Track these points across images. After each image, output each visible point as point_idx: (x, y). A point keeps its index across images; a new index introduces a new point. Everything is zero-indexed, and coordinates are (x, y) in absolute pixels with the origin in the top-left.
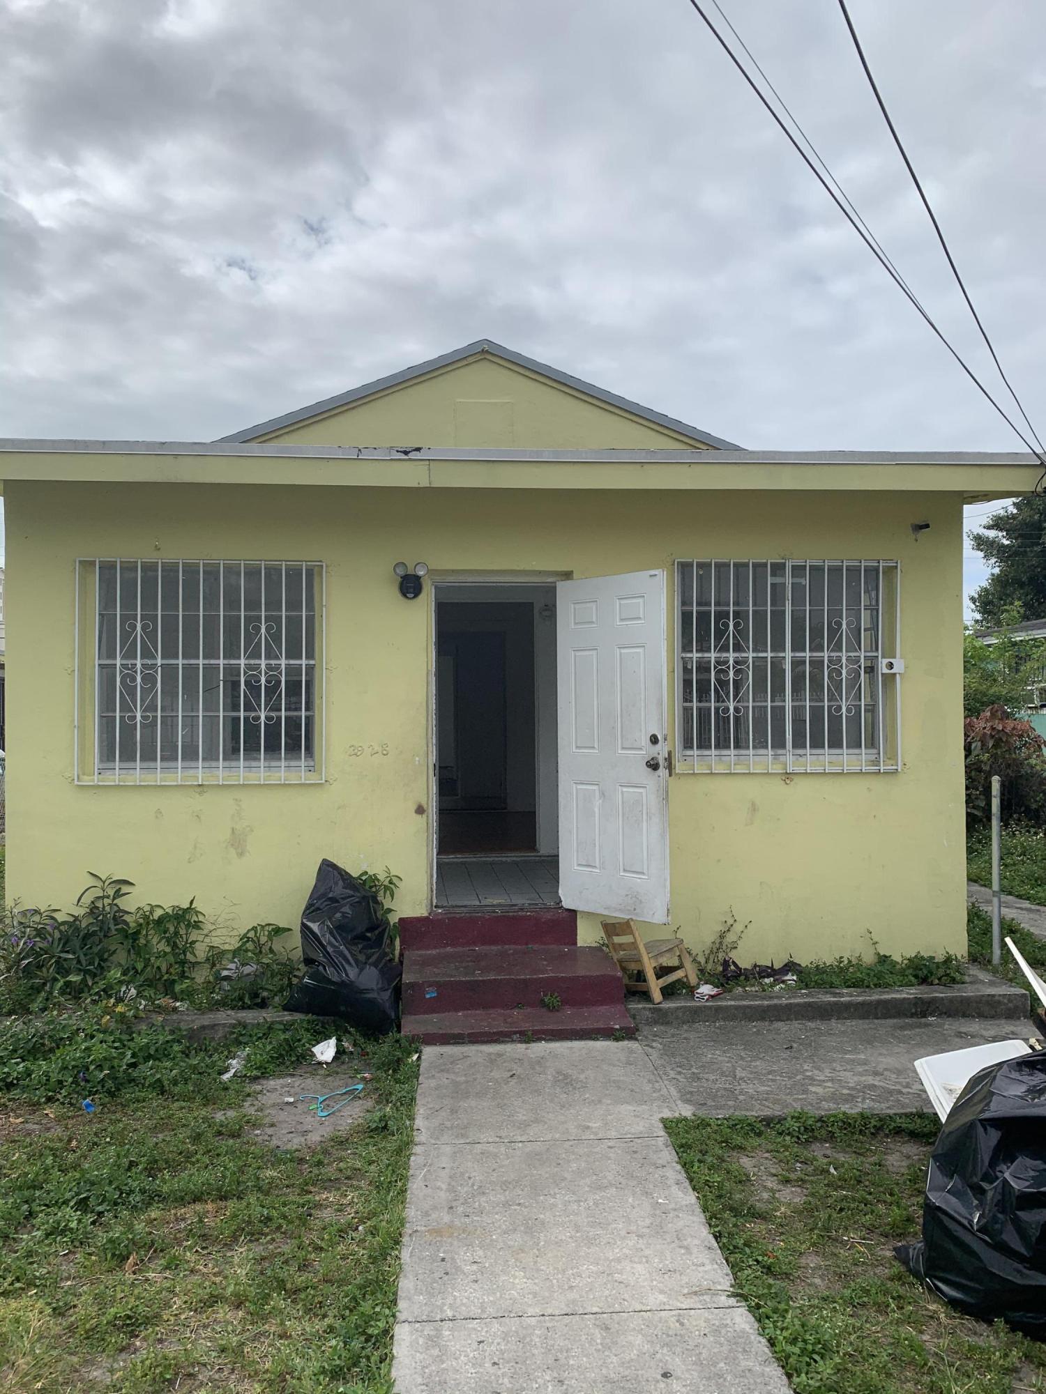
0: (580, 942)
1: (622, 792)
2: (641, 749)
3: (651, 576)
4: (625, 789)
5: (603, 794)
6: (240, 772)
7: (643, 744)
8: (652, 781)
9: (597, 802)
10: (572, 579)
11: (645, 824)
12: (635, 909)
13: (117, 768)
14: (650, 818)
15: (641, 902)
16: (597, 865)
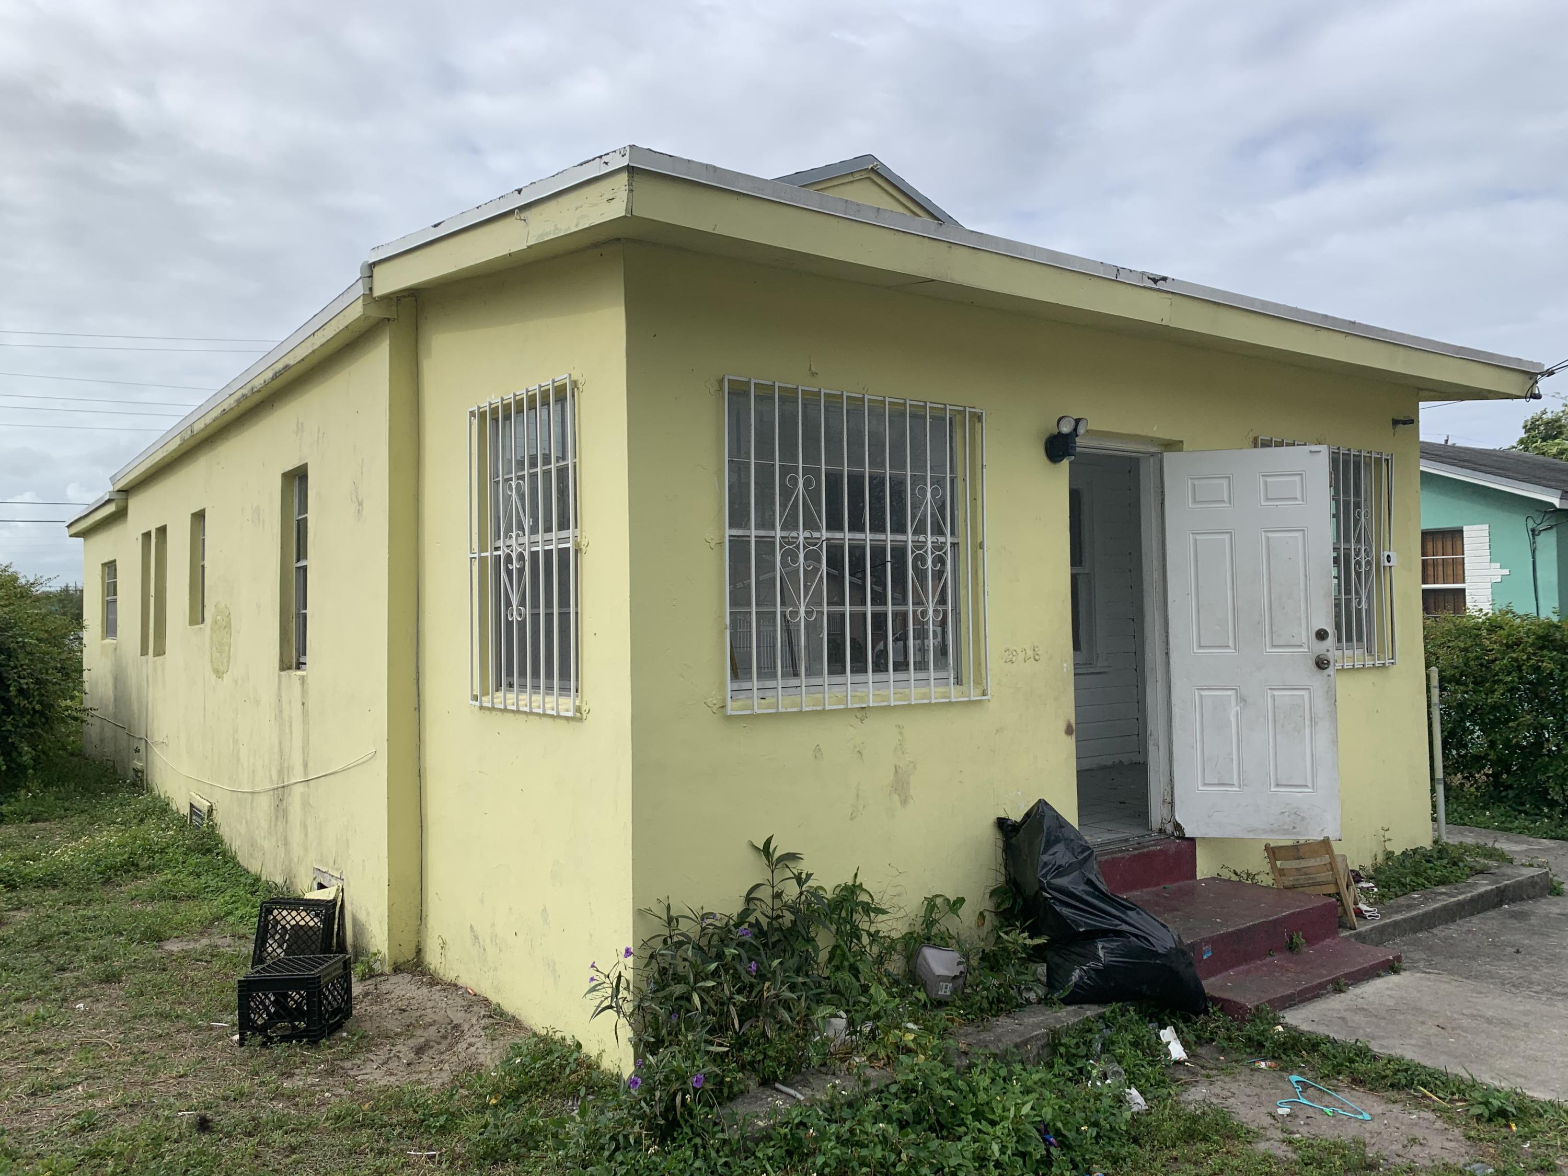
0: (1199, 876)
1: (1273, 697)
2: (1301, 646)
3: (1311, 452)
4: (1276, 693)
5: (1243, 700)
6: (868, 688)
7: (1304, 640)
8: (1317, 680)
9: (1234, 709)
10: (1181, 450)
11: (1308, 730)
12: (1294, 828)
13: (755, 689)
14: (1316, 723)
15: (1303, 819)
16: (1236, 782)
